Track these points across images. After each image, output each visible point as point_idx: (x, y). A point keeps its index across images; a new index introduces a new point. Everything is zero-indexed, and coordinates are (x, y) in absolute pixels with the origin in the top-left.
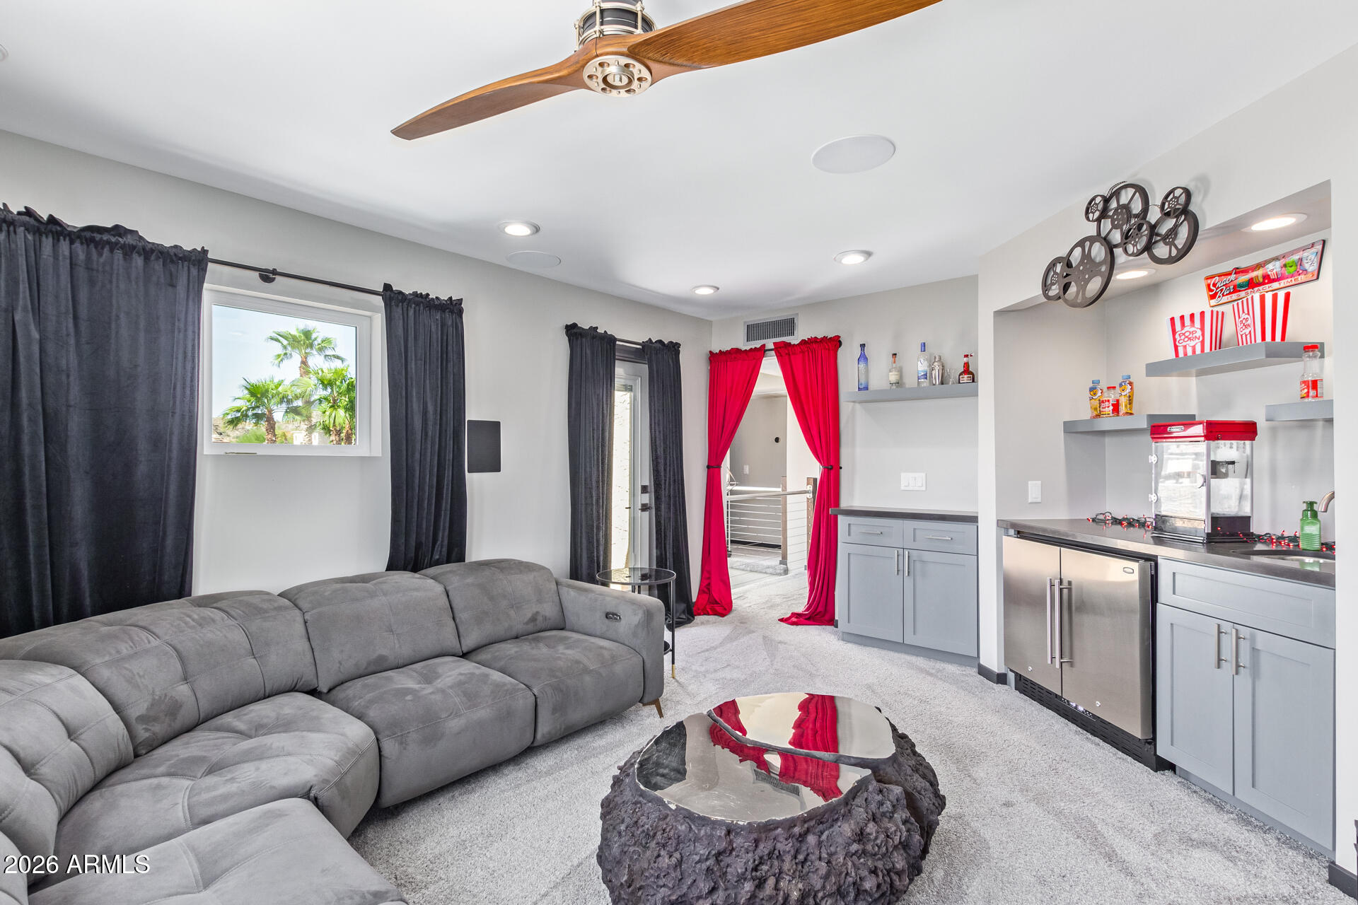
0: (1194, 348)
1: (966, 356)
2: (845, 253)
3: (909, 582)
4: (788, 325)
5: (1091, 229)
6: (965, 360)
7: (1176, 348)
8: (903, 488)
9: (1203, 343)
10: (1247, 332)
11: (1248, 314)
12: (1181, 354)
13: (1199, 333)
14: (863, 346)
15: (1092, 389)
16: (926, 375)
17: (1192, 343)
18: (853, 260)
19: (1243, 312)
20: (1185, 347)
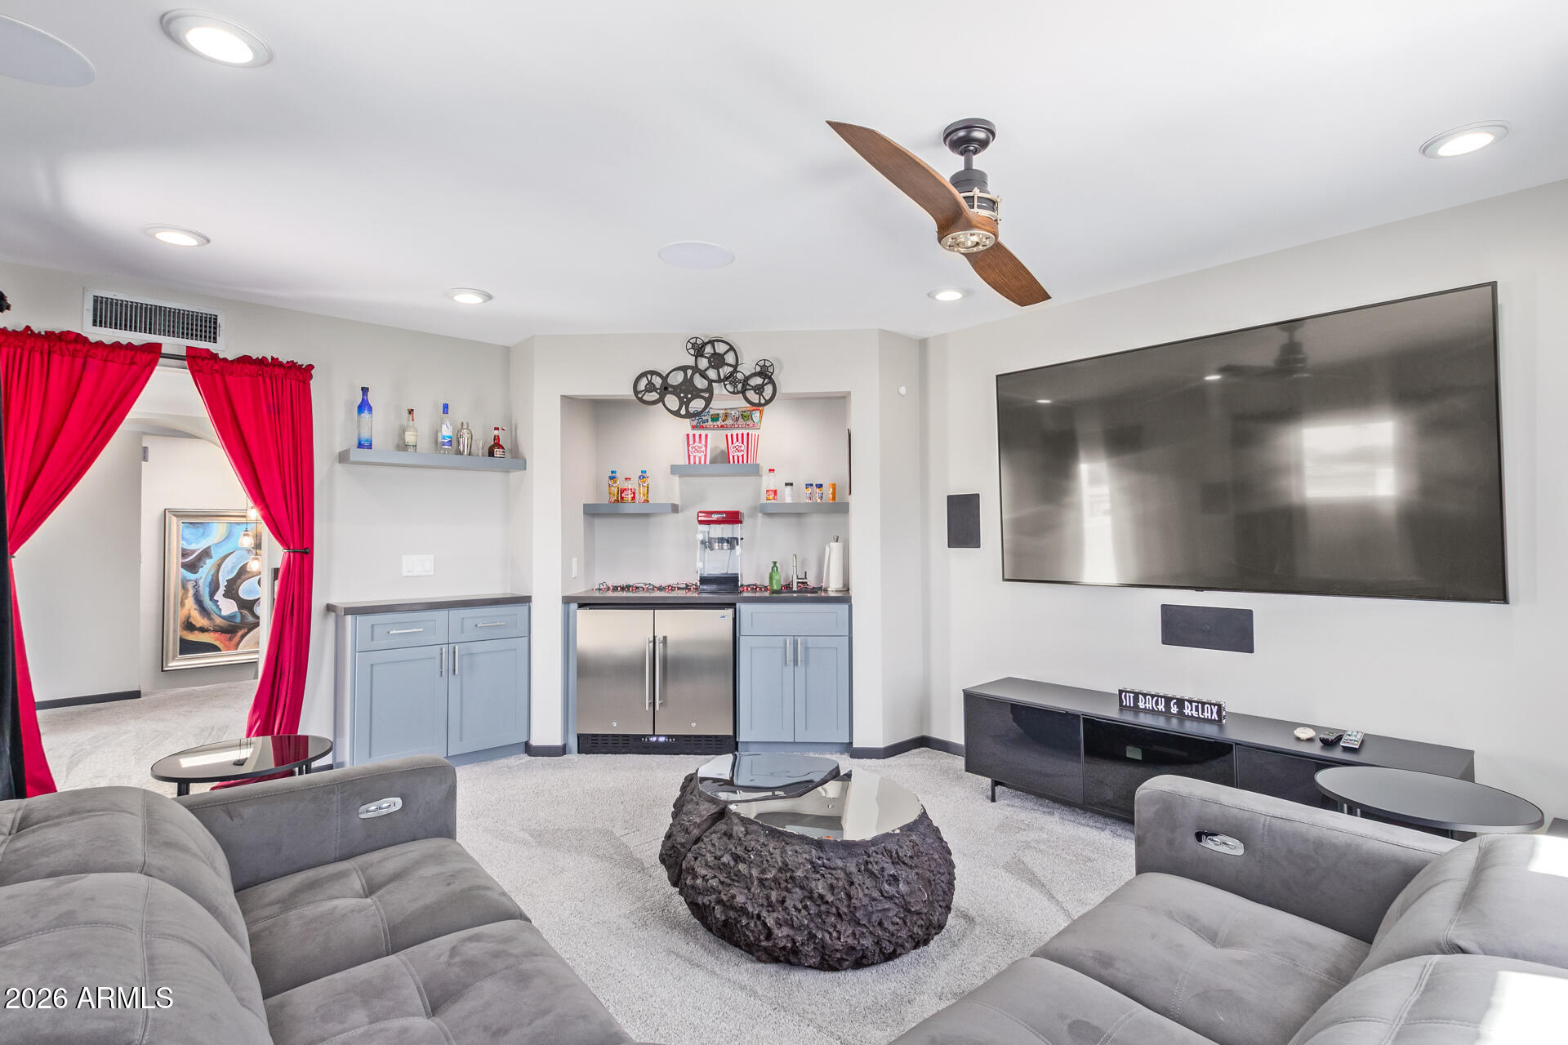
0: (700, 458)
1: (497, 429)
2: (462, 289)
3: (454, 682)
4: (208, 326)
5: (690, 361)
6: (496, 432)
7: (689, 456)
8: (405, 573)
9: (705, 456)
10: (740, 454)
11: (743, 443)
12: (692, 462)
13: (704, 449)
14: (365, 390)
15: (612, 478)
16: (451, 441)
17: (699, 455)
18: (469, 299)
19: (737, 440)
20: (695, 456)
